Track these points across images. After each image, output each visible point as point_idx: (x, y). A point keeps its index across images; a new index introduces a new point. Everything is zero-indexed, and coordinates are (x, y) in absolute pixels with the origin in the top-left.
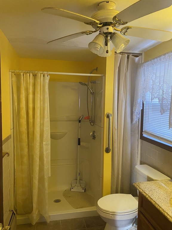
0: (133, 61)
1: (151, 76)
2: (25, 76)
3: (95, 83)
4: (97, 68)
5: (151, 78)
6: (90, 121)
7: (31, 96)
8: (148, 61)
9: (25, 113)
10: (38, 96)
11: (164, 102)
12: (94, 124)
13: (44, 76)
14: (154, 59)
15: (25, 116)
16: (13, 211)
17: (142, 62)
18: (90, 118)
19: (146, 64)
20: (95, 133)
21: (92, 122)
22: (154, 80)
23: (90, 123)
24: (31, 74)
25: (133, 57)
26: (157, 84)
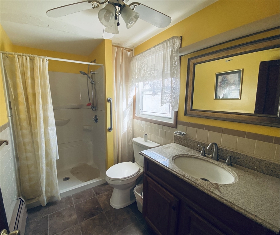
0: (126, 55)
1: (143, 67)
2: (20, 58)
3: (94, 73)
4: (95, 60)
5: (143, 68)
6: (91, 107)
7: (29, 82)
8: (140, 54)
9: (24, 99)
10: (38, 81)
11: (155, 86)
12: (96, 110)
13: (43, 61)
14: (145, 51)
15: (25, 102)
16: (20, 199)
17: (133, 56)
18: (92, 104)
19: (137, 57)
20: (97, 117)
21: (93, 108)
22: (145, 69)
23: (92, 109)
24: (28, 58)
25: (126, 51)
26: (148, 72)
